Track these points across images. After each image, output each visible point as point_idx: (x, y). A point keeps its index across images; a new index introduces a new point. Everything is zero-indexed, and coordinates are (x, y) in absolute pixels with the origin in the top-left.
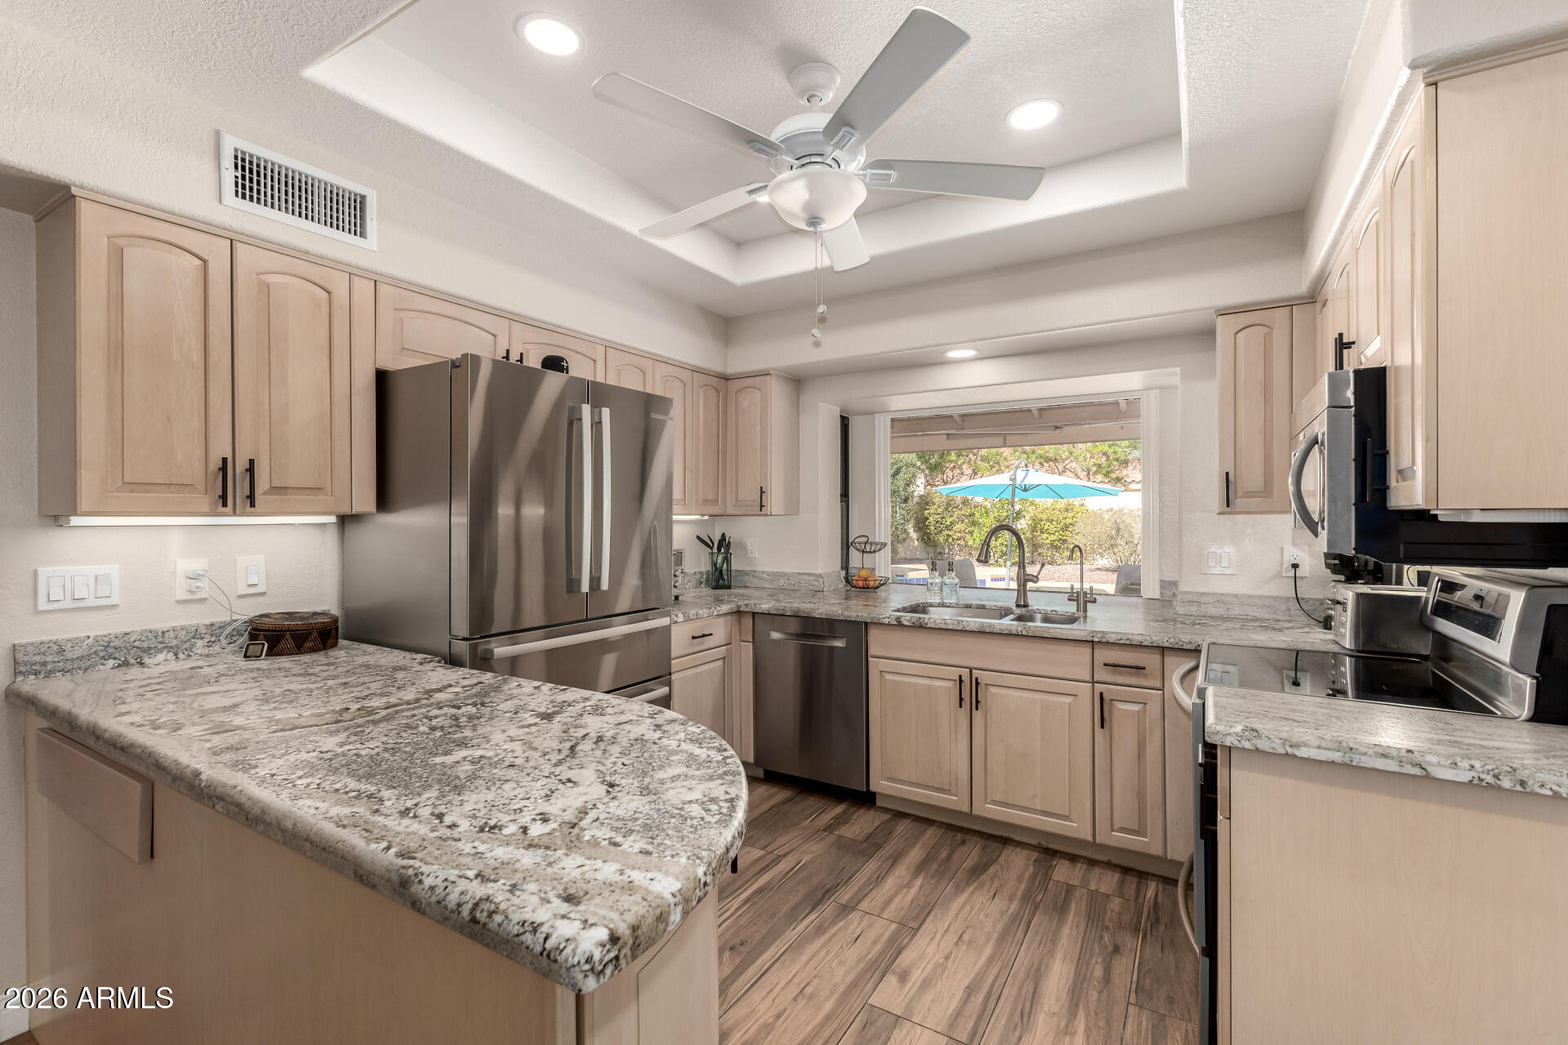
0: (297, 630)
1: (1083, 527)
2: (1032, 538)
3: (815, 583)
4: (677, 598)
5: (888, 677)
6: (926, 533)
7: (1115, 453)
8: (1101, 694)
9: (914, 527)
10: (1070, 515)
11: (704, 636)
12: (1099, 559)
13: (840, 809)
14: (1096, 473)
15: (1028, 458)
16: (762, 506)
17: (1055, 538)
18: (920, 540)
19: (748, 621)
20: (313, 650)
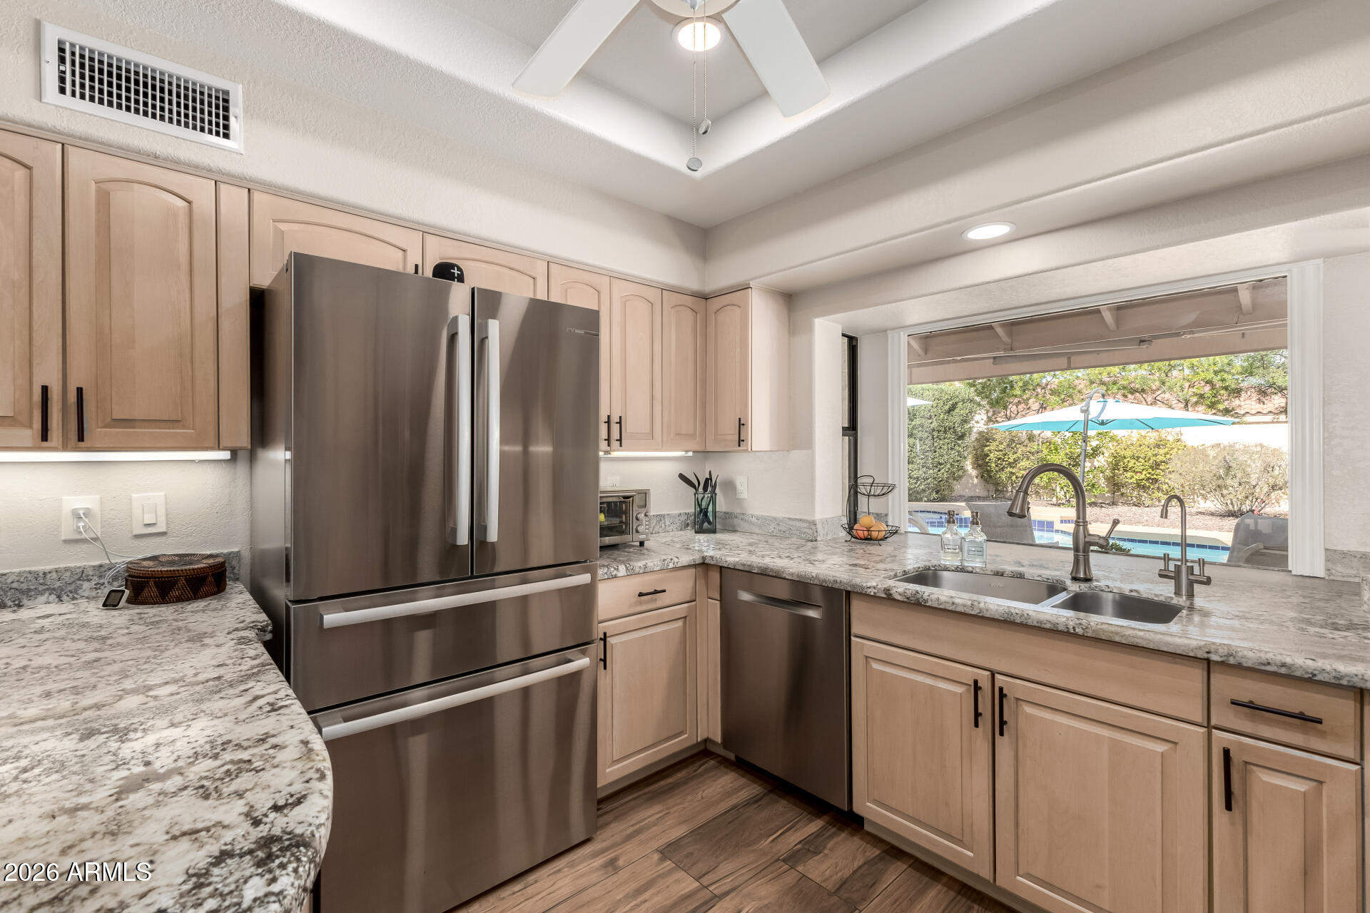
0: (162, 578)
1: (1179, 465)
2: (1113, 477)
3: (807, 530)
4: (642, 544)
5: (875, 666)
6: (988, 471)
7: (1223, 380)
8: (1226, 753)
9: (973, 464)
10: (1162, 451)
11: (656, 592)
12: (1202, 502)
13: (815, 826)
14: (1196, 403)
15: (1108, 389)
16: (740, 441)
17: (1143, 476)
18: (979, 477)
19: (715, 576)
20: (179, 600)
